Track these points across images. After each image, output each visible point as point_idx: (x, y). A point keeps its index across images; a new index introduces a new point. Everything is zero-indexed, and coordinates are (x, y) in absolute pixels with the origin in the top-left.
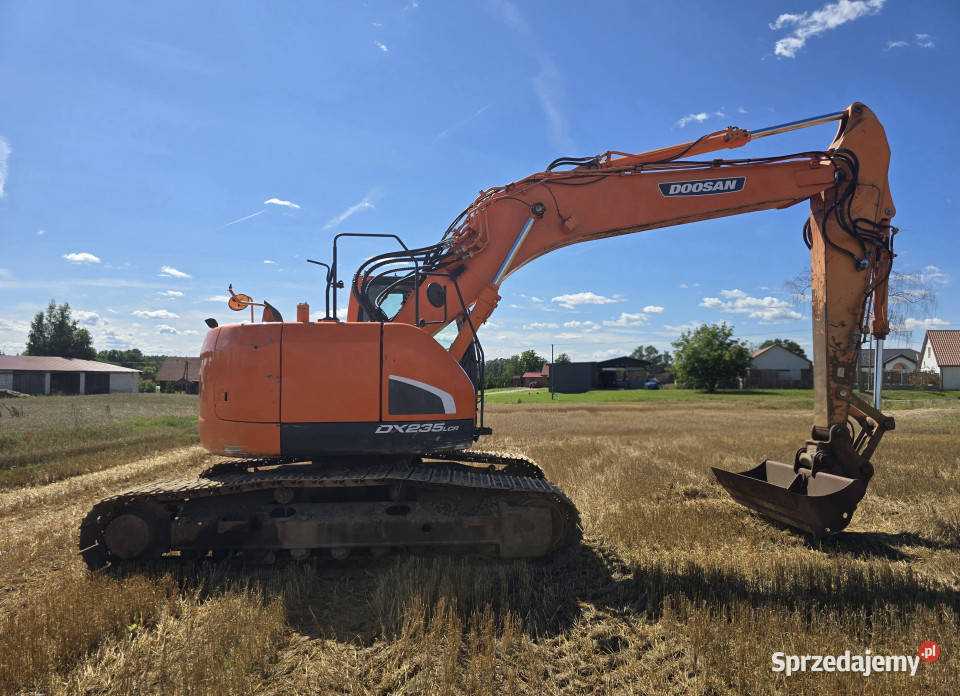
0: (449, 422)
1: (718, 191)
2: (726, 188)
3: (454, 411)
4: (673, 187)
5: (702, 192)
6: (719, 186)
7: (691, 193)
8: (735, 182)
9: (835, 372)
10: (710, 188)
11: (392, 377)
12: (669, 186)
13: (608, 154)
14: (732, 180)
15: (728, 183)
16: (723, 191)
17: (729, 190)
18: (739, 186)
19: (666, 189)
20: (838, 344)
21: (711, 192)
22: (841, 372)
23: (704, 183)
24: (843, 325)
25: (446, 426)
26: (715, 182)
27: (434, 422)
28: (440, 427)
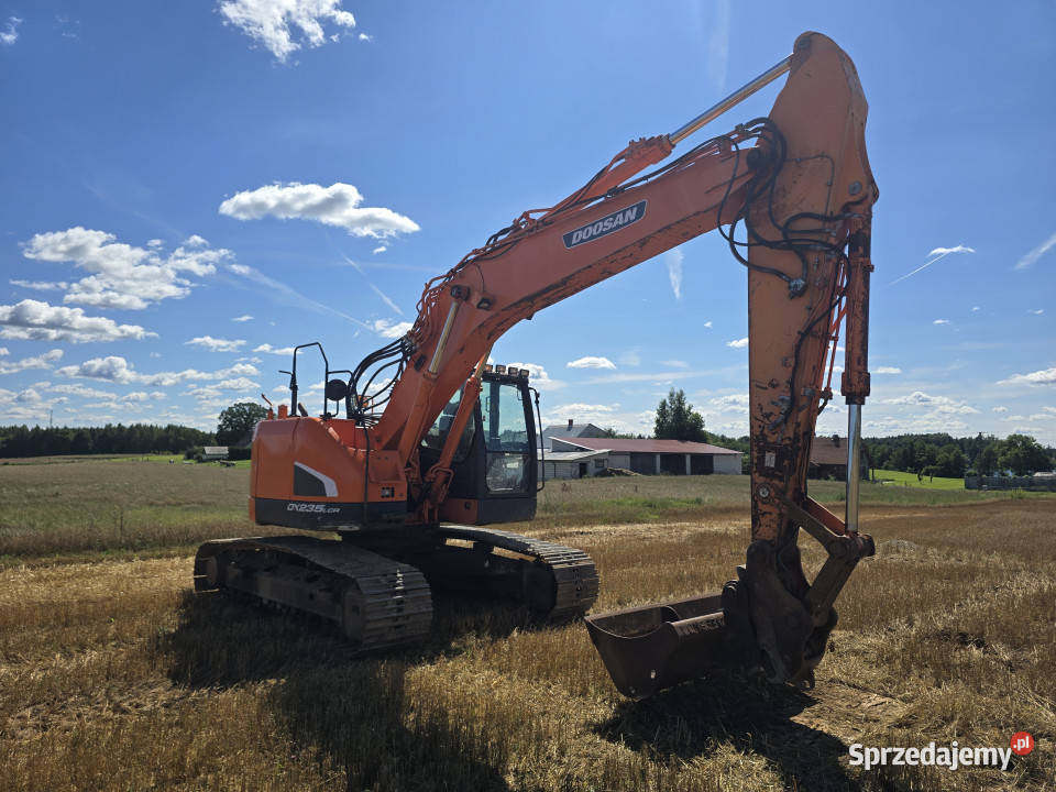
0: (329, 504)
1: (618, 226)
2: (626, 220)
3: (336, 495)
4: (575, 234)
5: (603, 233)
6: (620, 220)
7: (592, 237)
8: (635, 209)
9: (761, 459)
10: (610, 226)
11: (297, 464)
12: (571, 235)
13: (526, 215)
14: (632, 209)
15: (628, 213)
16: (624, 225)
17: (630, 221)
18: (639, 215)
19: (568, 238)
20: (767, 416)
21: (611, 230)
22: (770, 460)
23: (603, 221)
24: (773, 385)
25: (327, 508)
26: (614, 216)
27: (316, 503)
28: (321, 508)
